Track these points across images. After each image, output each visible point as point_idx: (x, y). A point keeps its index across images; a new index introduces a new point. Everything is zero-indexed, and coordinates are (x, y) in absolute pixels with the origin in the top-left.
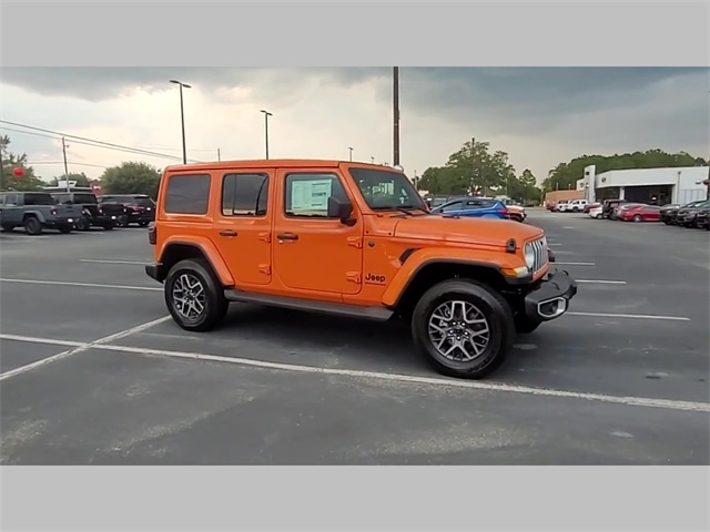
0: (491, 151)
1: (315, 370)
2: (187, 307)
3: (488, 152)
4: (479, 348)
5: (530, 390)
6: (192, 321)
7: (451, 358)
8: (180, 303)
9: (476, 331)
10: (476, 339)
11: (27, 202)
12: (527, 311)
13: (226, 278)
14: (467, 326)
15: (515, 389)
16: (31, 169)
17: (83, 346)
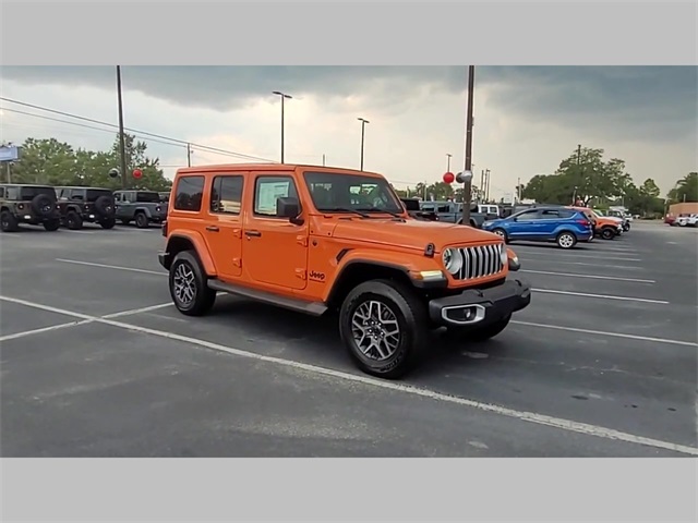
0: (605, 159)
1: (255, 355)
2: (183, 292)
3: (602, 160)
4: (392, 349)
5: (431, 394)
6: (185, 305)
7: (368, 355)
8: (178, 289)
9: (390, 331)
10: (389, 339)
11: (139, 199)
12: (432, 315)
13: (210, 270)
14: (382, 326)
15: (419, 392)
16: (161, 172)
17: (91, 319)
